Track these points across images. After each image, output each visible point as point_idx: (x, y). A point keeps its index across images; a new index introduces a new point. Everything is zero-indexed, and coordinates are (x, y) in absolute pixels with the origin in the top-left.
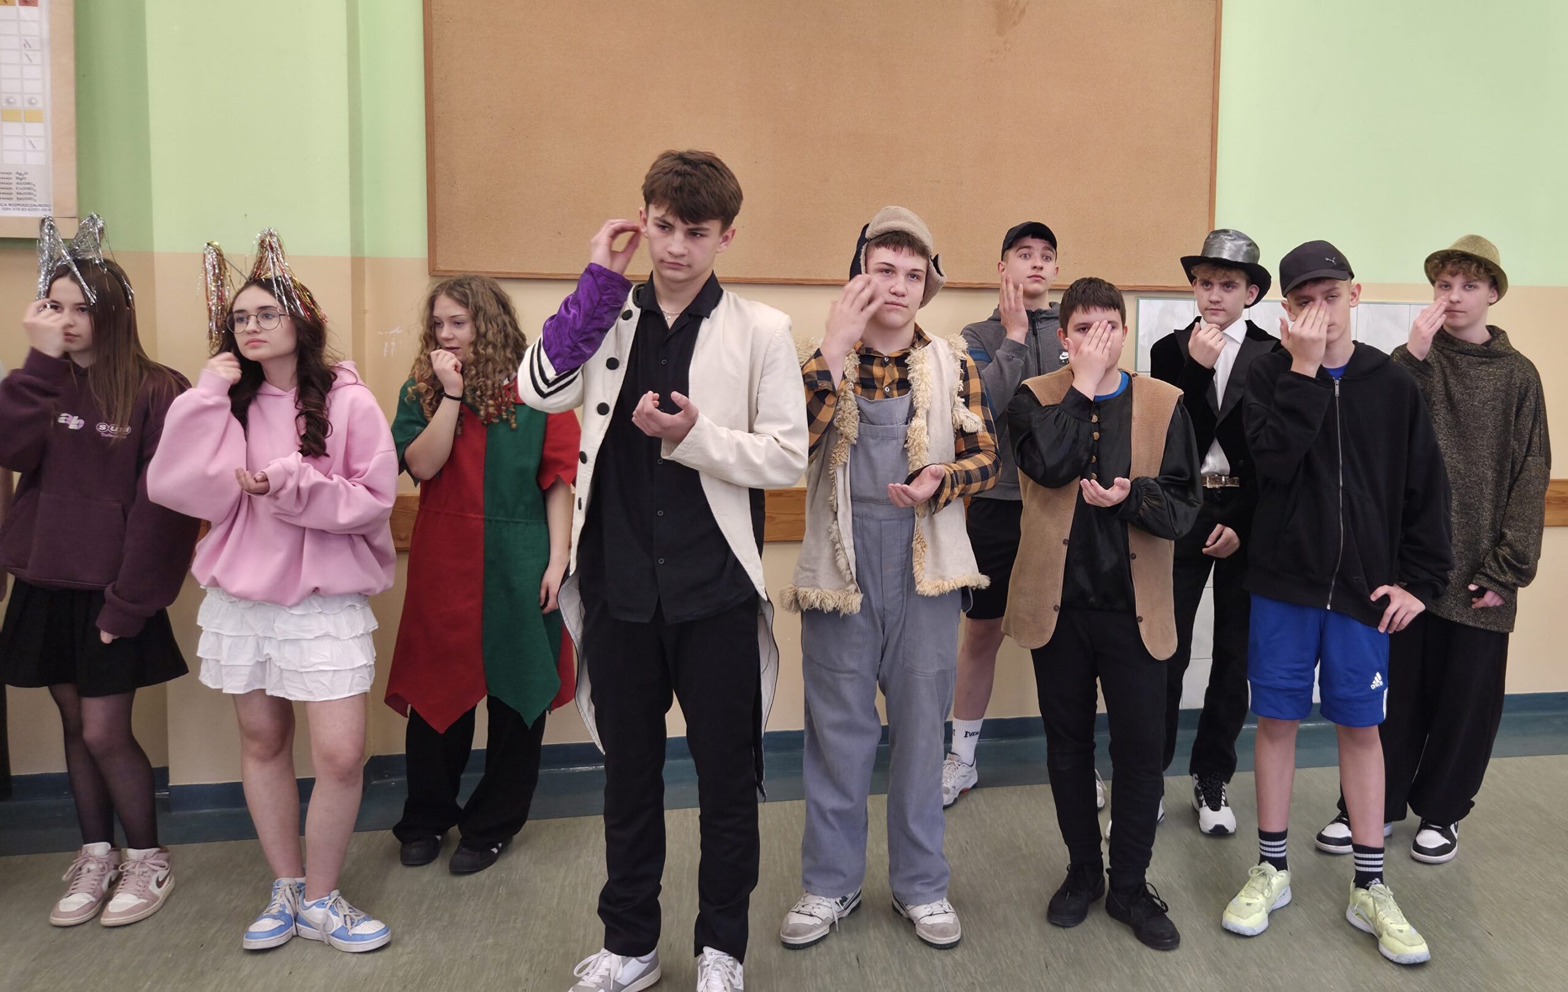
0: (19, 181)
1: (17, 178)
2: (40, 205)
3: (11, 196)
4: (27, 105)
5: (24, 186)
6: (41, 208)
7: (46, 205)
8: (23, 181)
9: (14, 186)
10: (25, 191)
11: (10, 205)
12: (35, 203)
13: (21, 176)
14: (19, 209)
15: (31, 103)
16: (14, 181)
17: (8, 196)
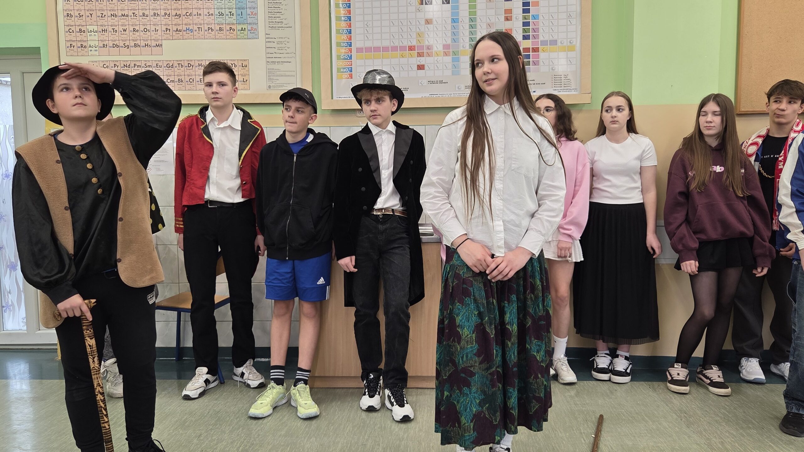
0: (565, 78)
1: (564, 77)
2: (573, 89)
3: (562, 86)
4: (569, 44)
5: (567, 81)
6: (573, 90)
7: (575, 89)
8: (566, 78)
9: (563, 81)
10: (567, 83)
11: (561, 90)
12: (570, 88)
13: (566, 76)
14: (564, 91)
15: (570, 43)
16: (563, 79)
17: (560, 86)
